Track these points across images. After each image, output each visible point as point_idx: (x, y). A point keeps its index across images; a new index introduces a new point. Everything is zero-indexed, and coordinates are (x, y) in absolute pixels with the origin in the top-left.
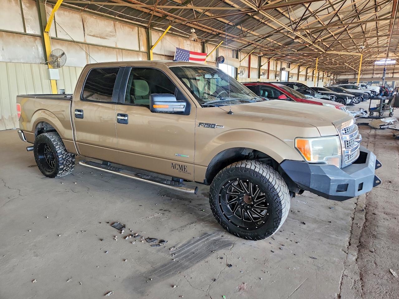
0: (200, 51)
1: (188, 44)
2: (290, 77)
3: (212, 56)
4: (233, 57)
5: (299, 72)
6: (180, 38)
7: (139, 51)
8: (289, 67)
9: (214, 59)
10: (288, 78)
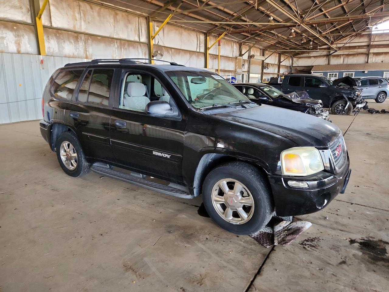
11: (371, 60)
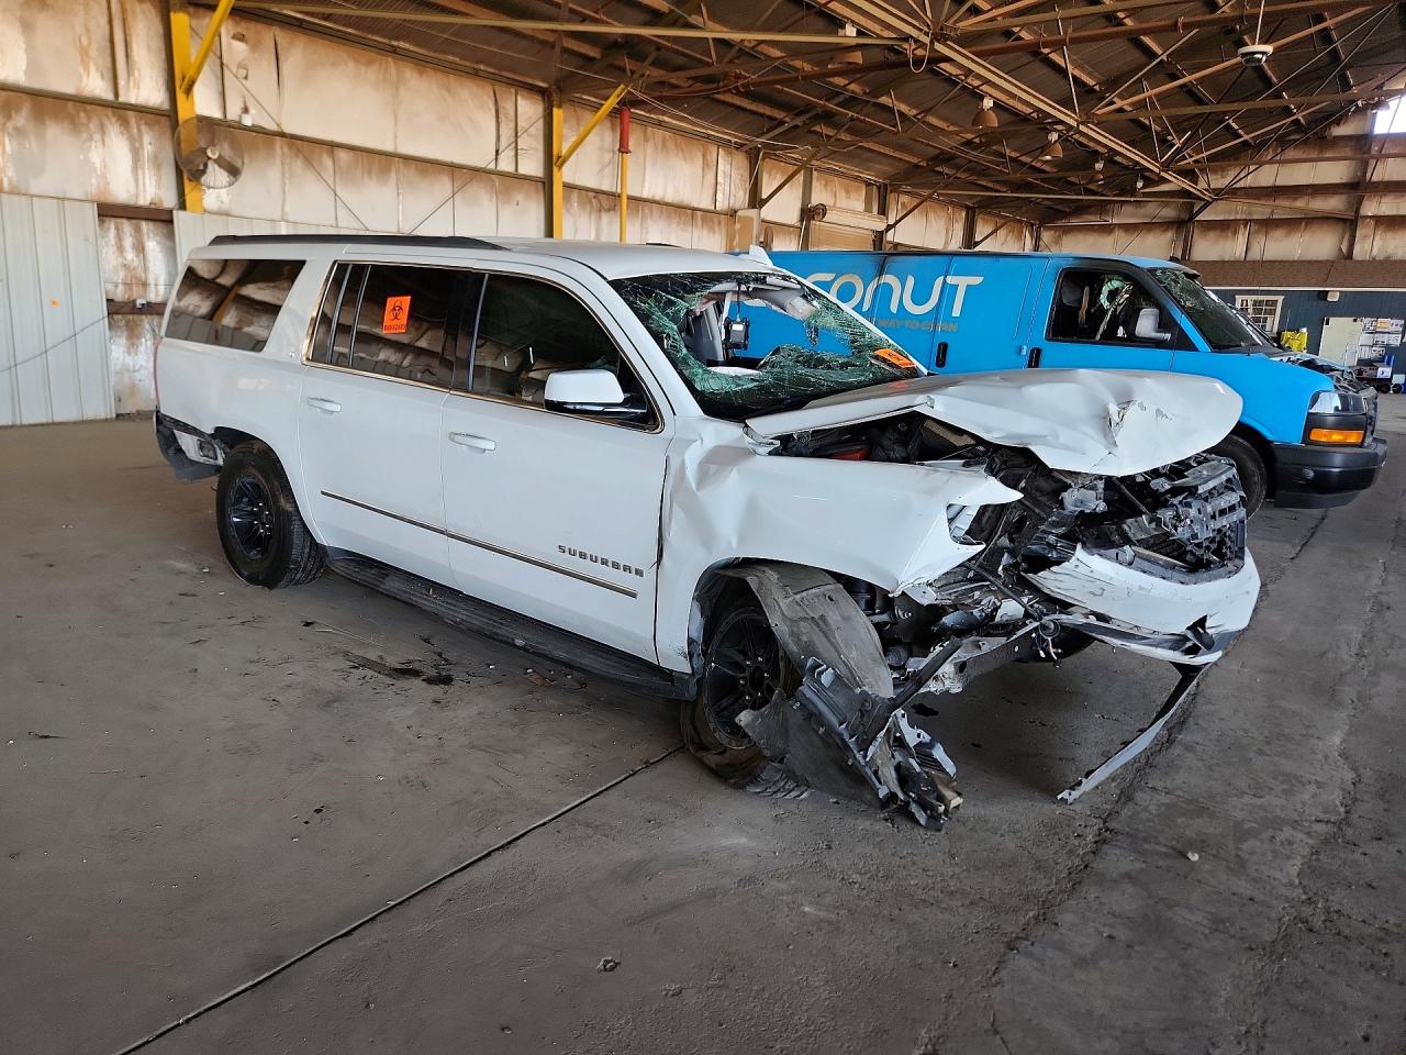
11: (1367, 246)
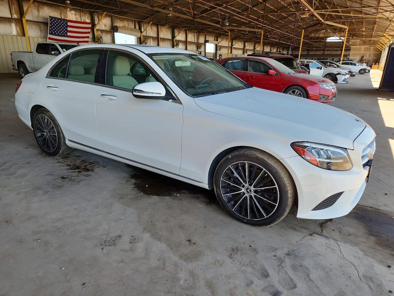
0: (88, 21)
1: (72, 14)
2: (218, 49)
3: (105, 26)
4: (135, 27)
5: (232, 45)
6: (61, 8)
7: (11, 18)
8: (217, 40)
9: (108, 28)
10: (216, 50)
